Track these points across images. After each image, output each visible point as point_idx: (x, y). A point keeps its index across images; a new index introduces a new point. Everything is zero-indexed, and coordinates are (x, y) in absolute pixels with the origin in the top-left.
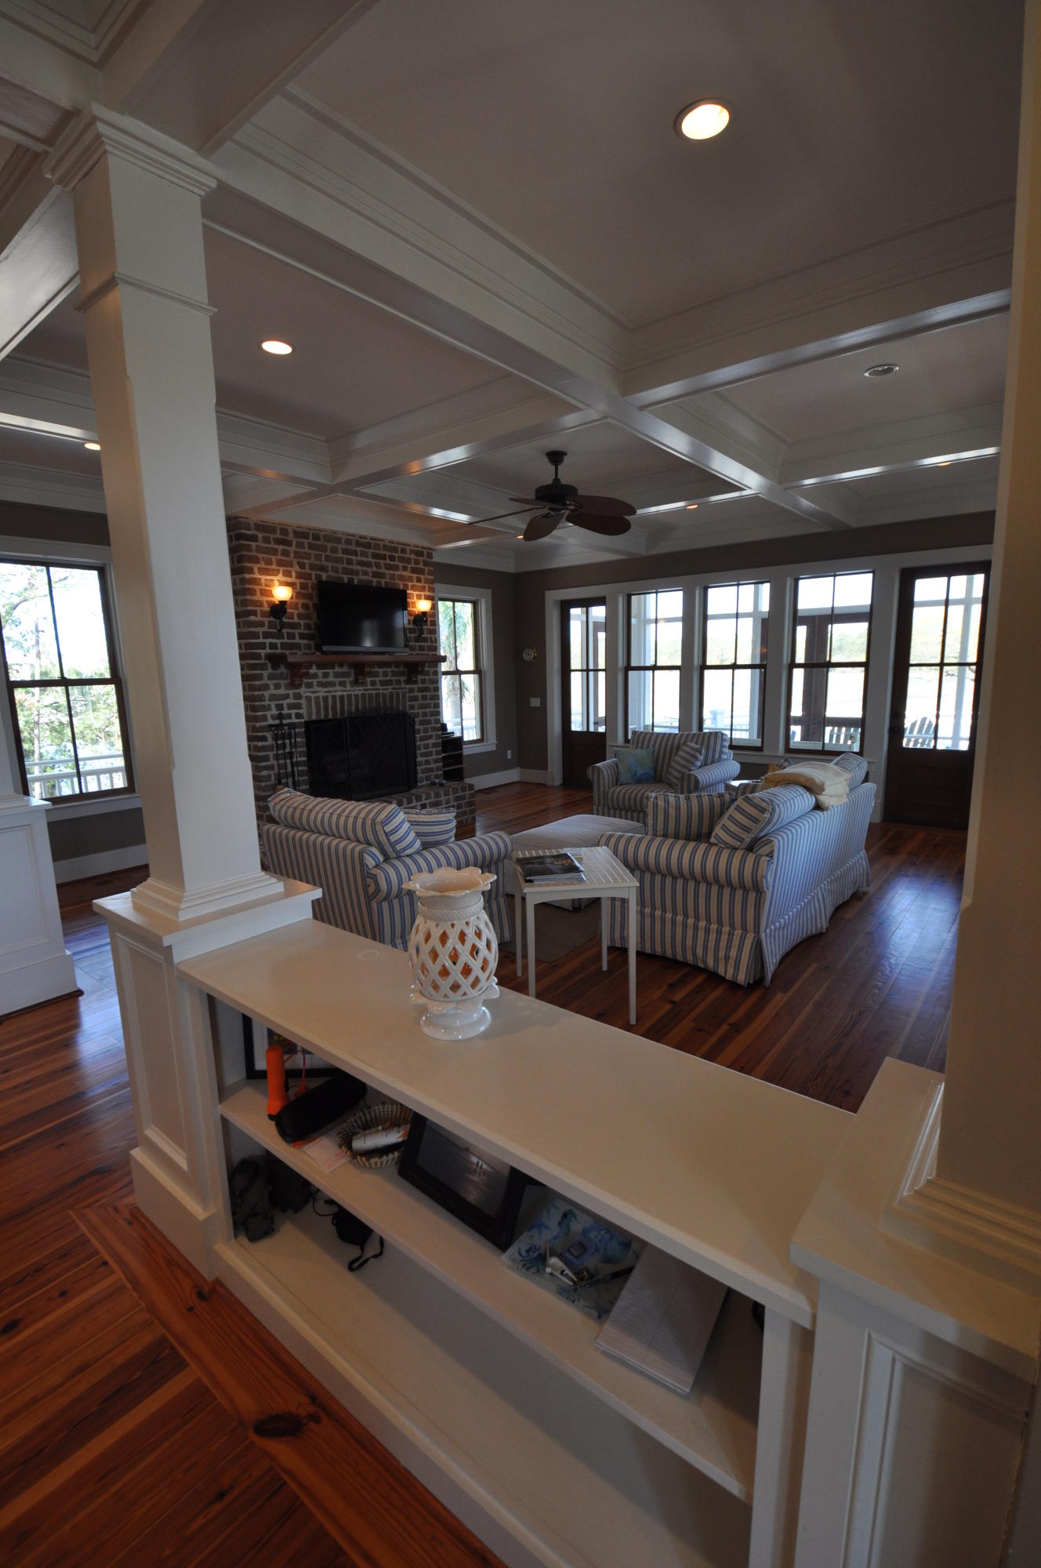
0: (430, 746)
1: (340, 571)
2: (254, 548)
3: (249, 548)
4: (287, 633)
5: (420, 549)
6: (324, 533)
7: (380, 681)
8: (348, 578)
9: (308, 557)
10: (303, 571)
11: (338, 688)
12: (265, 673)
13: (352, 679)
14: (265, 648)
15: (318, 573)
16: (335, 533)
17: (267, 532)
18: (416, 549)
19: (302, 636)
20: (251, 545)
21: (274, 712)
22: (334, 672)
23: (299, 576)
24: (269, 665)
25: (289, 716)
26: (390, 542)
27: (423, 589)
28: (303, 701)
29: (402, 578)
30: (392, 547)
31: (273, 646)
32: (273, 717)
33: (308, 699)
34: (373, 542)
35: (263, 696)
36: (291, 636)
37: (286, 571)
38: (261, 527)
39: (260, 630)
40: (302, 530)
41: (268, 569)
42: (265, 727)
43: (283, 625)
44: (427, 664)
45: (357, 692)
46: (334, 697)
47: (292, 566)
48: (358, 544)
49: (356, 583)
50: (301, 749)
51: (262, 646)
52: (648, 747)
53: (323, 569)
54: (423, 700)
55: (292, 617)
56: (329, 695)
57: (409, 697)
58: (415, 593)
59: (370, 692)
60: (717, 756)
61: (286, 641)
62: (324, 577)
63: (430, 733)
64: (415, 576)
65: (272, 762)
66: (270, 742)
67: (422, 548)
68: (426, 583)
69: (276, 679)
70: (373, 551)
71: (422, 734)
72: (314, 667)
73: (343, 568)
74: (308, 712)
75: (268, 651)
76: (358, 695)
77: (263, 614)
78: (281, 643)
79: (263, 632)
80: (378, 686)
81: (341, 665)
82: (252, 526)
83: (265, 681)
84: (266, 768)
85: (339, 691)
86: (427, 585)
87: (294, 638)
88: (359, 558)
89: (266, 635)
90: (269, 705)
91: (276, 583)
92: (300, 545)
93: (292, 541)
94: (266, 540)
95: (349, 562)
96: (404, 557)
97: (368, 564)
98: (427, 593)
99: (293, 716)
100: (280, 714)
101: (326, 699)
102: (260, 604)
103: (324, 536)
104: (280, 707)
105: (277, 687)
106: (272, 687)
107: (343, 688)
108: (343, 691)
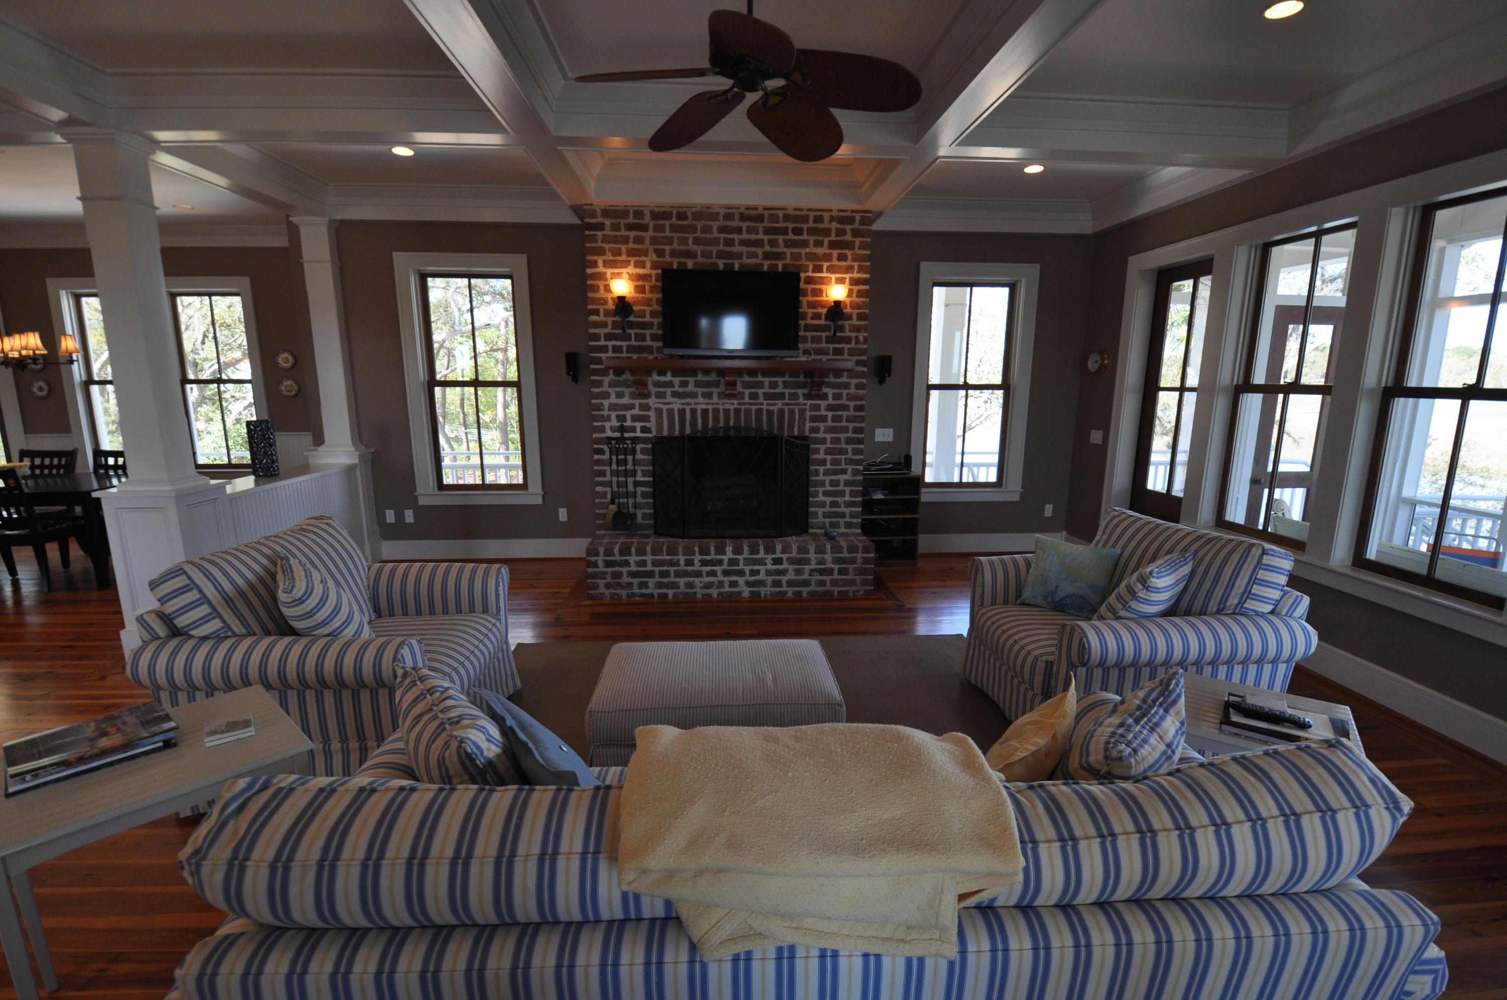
0: (842, 483)
1: (714, 255)
2: (598, 238)
3: (592, 239)
4: (636, 334)
5: (849, 214)
6: (694, 210)
7: (764, 394)
8: (724, 264)
9: (670, 241)
10: (661, 259)
11: (700, 399)
12: (606, 380)
13: (719, 389)
14: (607, 352)
15: (683, 260)
16: (709, 208)
17: (616, 217)
18: (842, 214)
19: (654, 338)
20: (596, 235)
21: (615, 423)
22: (695, 381)
23: (654, 266)
24: (612, 371)
25: (633, 429)
26: (795, 209)
27: (849, 269)
28: (652, 414)
29: (812, 257)
30: (797, 217)
31: (617, 349)
32: (612, 429)
33: (659, 412)
34: (766, 213)
35: (602, 404)
37: (640, 261)
38: (608, 213)
39: (602, 331)
40: (662, 210)
41: (616, 261)
42: (602, 439)
43: (632, 325)
44: (845, 374)
45: (728, 406)
46: (694, 412)
47: (646, 255)
49: (736, 267)
50: (646, 468)
51: (604, 349)
52: (1114, 546)
53: (690, 254)
55: (642, 314)
56: (687, 407)
57: (811, 416)
58: (834, 276)
59: (747, 406)
60: (1233, 601)
61: (633, 343)
62: (690, 265)
63: (843, 466)
64: (835, 253)
66: (606, 456)
67: (852, 211)
68: (854, 260)
69: (619, 387)
70: (767, 224)
71: (829, 466)
72: (669, 374)
73: (718, 252)
74: (657, 426)
75: (610, 355)
76: (729, 410)
77: (607, 313)
78: (628, 346)
79: (605, 334)
80: (761, 400)
81: (707, 372)
82: (599, 213)
83: (606, 388)
84: (601, 484)
85: (701, 403)
86: (856, 265)
87: (644, 339)
88: (745, 236)
89: (609, 337)
90: (609, 416)
92: (659, 229)
93: (648, 224)
94: (616, 227)
95: (729, 242)
96: (817, 228)
97: (759, 243)
98: (856, 275)
99: (638, 430)
100: (622, 426)
101: (682, 413)
103: (693, 214)
104: (621, 418)
105: (620, 395)
106: (613, 395)
107: (707, 401)
108: (708, 404)
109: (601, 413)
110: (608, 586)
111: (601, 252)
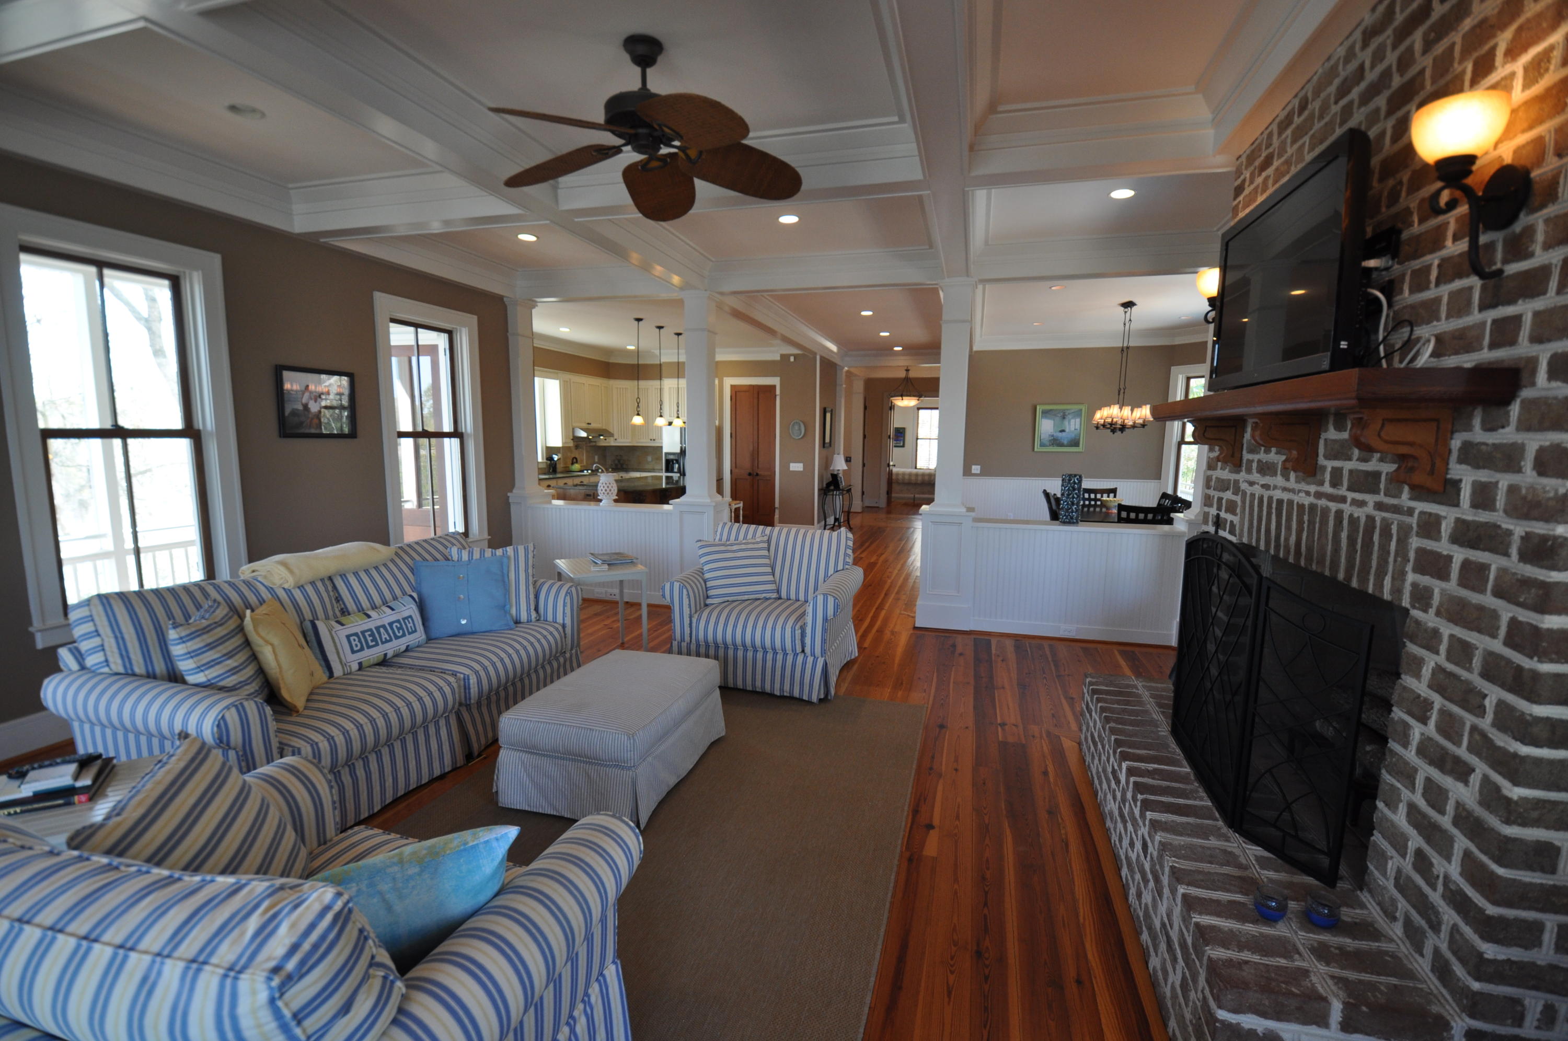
9: (1289, 164)
11: (1278, 479)
17: (1254, 161)
25: (1225, 525)
28: (1239, 500)
33: (1245, 497)
38: (1250, 157)
40: (1287, 110)
46: (1271, 503)
54: (1464, 582)
57: (1421, 552)
59: (1325, 503)
80: (1344, 488)
82: (1244, 165)
85: (1278, 488)
90: (1213, 498)
92: (1282, 148)
94: (1252, 178)
97: (1383, 80)
99: (1228, 527)
104: (1219, 504)
107: (1284, 482)
109: (1209, 492)
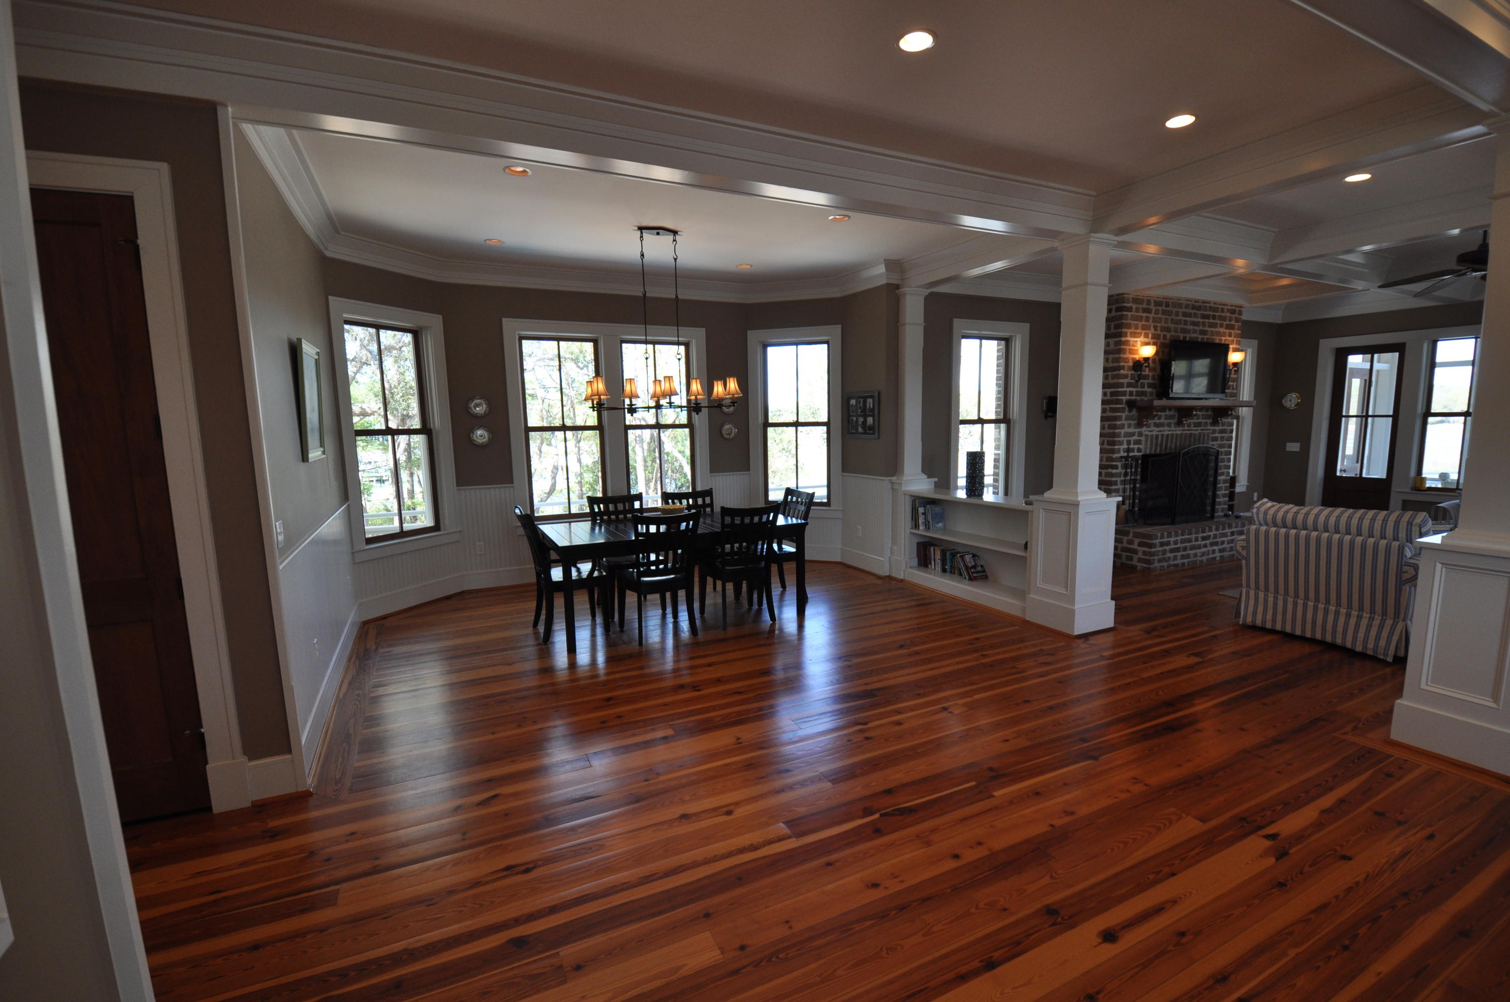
0: (1222, 482)
1: (1179, 331)
2: (1129, 316)
3: (1126, 317)
4: (1141, 383)
5: (1233, 308)
6: (1172, 301)
7: (1195, 423)
8: (1183, 337)
9: (1159, 321)
10: (1155, 333)
11: (1166, 428)
12: (1124, 415)
13: (1175, 421)
14: (1126, 396)
15: (1164, 333)
16: (1179, 300)
17: (1137, 303)
18: (1231, 308)
19: (1150, 385)
21: (1125, 446)
22: (1165, 415)
23: (1153, 337)
24: (1127, 409)
25: (1133, 450)
26: (1213, 304)
29: (1218, 334)
30: (1215, 308)
31: (1132, 394)
32: (1124, 451)
33: (1146, 436)
34: (1202, 304)
35: (1120, 433)
36: (1143, 386)
38: (1136, 300)
39: (1125, 381)
40: (1160, 299)
41: (1135, 333)
42: (1119, 457)
43: (1139, 377)
44: (1231, 409)
45: (1177, 432)
47: (1150, 329)
48: (1194, 308)
49: (1188, 339)
50: (1138, 478)
51: (1124, 394)
53: (1170, 330)
54: (1221, 441)
55: (1145, 370)
56: (1160, 433)
57: (1212, 438)
58: (1230, 346)
59: (1186, 432)
61: (1140, 389)
62: (1168, 337)
63: (1223, 470)
64: (1231, 332)
65: (1120, 486)
66: (1120, 470)
67: (1234, 306)
68: (1234, 337)
69: (1130, 420)
70: (1202, 312)
73: (1181, 329)
74: (1145, 448)
75: (1128, 397)
77: (1127, 368)
78: (1136, 392)
79: (1126, 383)
80: (1192, 428)
81: (1171, 409)
82: (1130, 301)
83: (1124, 422)
85: (1166, 431)
86: (1234, 340)
88: (1192, 319)
89: (1129, 385)
90: (1122, 441)
91: (1139, 343)
92: (1157, 312)
93: (1152, 309)
94: (1139, 310)
95: (1185, 323)
96: (1223, 316)
97: (1196, 324)
98: (1236, 346)
99: (1137, 450)
100: (1129, 448)
101: (1157, 436)
102: (1126, 360)
103: (1172, 303)
104: (1129, 443)
105: (1129, 426)
106: (1126, 426)
107: (1169, 429)
108: (1169, 431)
109: (1119, 439)
110: (1159, 561)
111: (1129, 326)
